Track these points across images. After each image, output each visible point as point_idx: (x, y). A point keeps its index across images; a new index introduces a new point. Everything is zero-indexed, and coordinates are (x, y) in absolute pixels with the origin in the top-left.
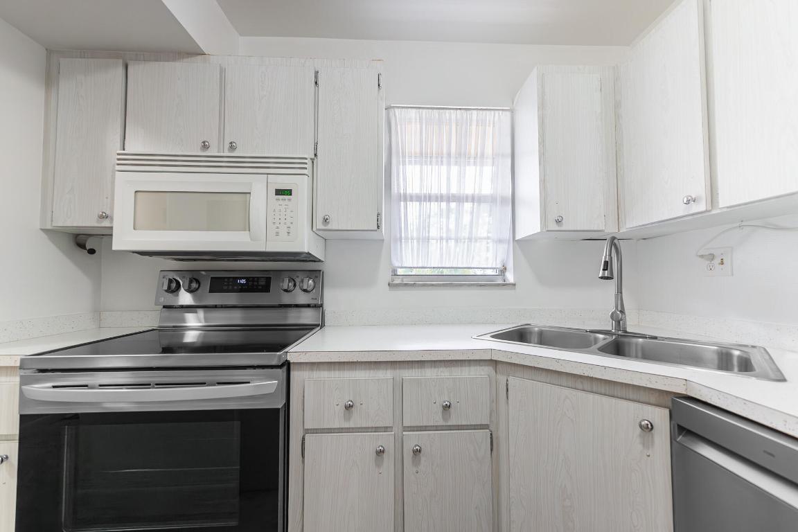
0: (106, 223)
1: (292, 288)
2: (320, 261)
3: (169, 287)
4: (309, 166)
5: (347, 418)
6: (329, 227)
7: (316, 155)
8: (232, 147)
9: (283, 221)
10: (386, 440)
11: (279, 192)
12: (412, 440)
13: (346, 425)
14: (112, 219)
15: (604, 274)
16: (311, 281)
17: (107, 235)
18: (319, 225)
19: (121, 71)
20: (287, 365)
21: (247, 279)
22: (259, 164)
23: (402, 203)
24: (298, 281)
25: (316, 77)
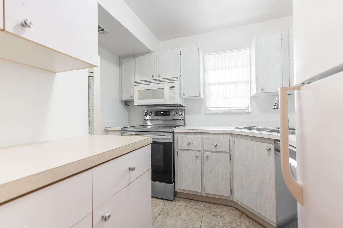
0: (132, 99)
1: (176, 114)
2: (183, 106)
3: (145, 114)
4: (179, 79)
5: (189, 147)
6: (185, 96)
7: (181, 76)
8: (159, 76)
9: (172, 95)
10: (199, 153)
11: (171, 87)
12: (206, 154)
13: (188, 149)
14: (133, 98)
15: (275, 107)
16: (181, 112)
17: (132, 101)
18: (182, 96)
19: (134, 60)
20: (173, 132)
21: (164, 112)
22: (166, 80)
23: (210, 86)
24: (177, 112)
25: (180, 53)
